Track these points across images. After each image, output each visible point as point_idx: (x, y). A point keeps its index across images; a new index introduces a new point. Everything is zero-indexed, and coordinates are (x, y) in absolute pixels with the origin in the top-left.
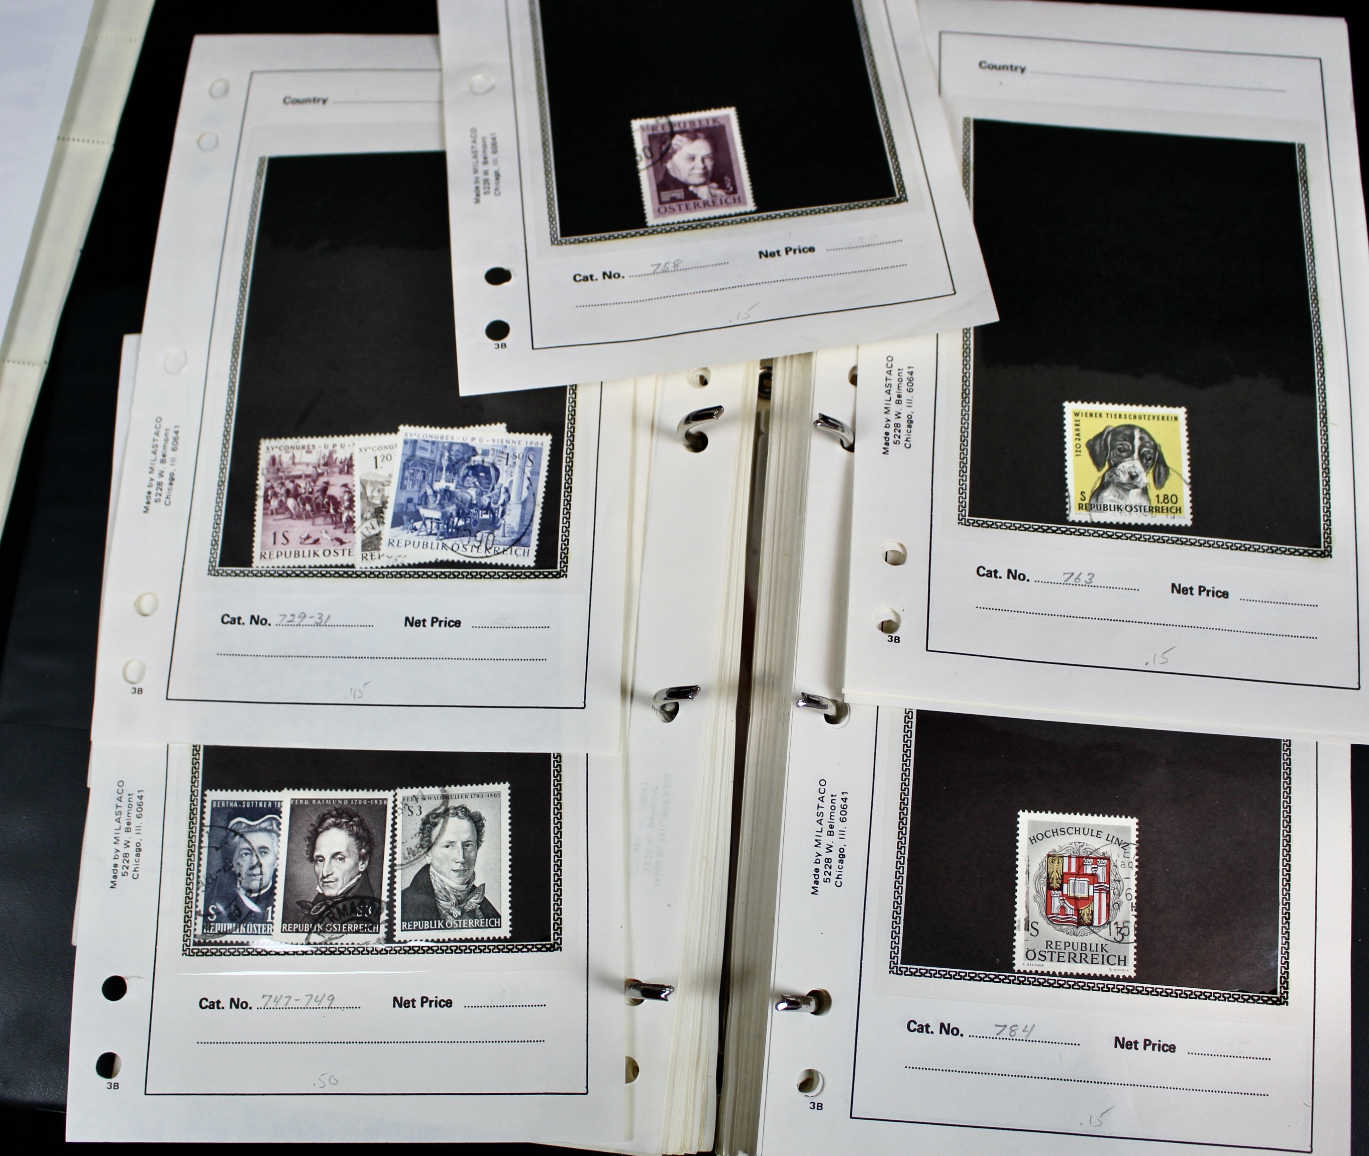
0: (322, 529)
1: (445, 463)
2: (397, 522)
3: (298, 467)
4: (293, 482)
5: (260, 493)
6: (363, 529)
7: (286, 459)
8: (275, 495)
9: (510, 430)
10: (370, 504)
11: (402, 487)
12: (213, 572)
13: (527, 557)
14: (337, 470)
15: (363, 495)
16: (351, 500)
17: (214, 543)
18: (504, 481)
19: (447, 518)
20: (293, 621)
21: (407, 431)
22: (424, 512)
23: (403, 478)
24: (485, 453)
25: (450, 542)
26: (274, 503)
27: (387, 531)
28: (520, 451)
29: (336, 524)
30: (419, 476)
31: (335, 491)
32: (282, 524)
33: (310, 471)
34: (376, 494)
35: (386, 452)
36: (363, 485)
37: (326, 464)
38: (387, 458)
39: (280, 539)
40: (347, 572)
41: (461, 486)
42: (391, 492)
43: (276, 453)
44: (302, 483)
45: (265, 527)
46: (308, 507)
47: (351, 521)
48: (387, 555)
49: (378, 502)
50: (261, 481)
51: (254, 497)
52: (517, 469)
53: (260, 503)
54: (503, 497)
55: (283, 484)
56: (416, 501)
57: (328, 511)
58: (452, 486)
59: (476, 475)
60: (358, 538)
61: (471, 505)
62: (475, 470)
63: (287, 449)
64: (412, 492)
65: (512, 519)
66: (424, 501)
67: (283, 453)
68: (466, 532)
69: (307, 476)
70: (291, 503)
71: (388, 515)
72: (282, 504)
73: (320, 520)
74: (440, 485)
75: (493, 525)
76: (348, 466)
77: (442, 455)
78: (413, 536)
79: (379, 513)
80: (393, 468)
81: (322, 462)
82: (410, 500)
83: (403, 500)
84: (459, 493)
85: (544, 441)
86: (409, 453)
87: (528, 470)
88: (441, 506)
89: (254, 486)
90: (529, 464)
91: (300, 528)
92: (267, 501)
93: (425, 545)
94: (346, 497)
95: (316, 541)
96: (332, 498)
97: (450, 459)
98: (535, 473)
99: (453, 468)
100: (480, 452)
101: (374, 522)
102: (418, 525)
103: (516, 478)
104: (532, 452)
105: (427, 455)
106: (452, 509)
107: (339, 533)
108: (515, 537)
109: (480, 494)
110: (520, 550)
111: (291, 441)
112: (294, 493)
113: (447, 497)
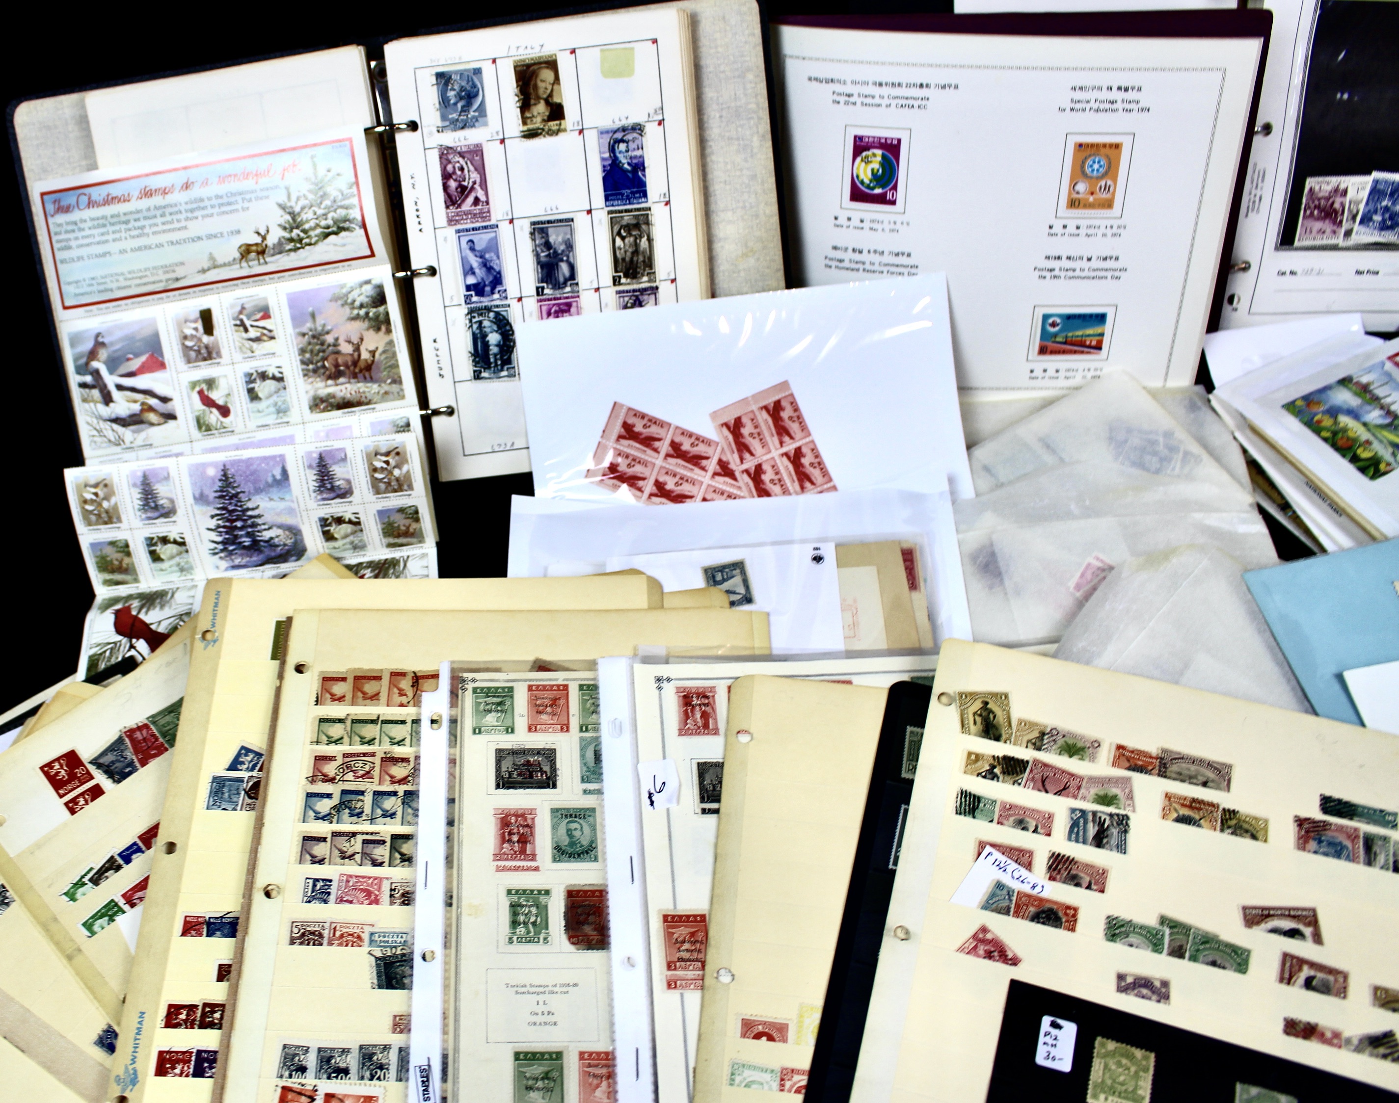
0: (1327, 226)
1: (1389, 192)
2: (1362, 222)
3: (1322, 193)
4: (1318, 201)
5: (1303, 206)
6: (1345, 226)
7: (1317, 188)
8: (1309, 208)
10: (1352, 213)
11: (1367, 203)
12: (1277, 249)
14: (1339, 195)
15: (1349, 209)
16: (1343, 211)
17: (1278, 234)
19: (1384, 221)
20: (1308, 272)
21: (1376, 175)
22: (1375, 218)
23: (1368, 200)
25: (1383, 233)
26: (1308, 212)
27: (1356, 227)
29: (1335, 223)
30: (1376, 198)
31: (1337, 206)
32: (1310, 223)
33: (1327, 195)
34: (1355, 208)
35: (1364, 185)
36: (1350, 202)
37: (1335, 191)
38: (1364, 188)
39: (1308, 232)
40: (1335, 248)
41: (1394, 203)
42: (1362, 207)
43: (1313, 185)
44: (1322, 201)
45: (1302, 226)
46: (1323, 214)
47: (1341, 222)
48: (1355, 239)
49: (1355, 211)
50: (1304, 200)
51: (1299, 210)
53: (1302, 212)
55: (1313, 202)
56: (1372, 211)
57: (1332, 217)
58: (1390, 204)
60: (1343, 231)
63: (1319, 183)
64: (1370, 207)
66: (1376, 212)
67: (1316, 185)
68: (1391, 228)
69: (1325, 198)
70: (1315, 212)
71: (1359, 218)
72: (1312, 213)
73: (1327, 221)
74: (1384, 203)
76: (1345, 192)
77: (1388, 188)
78: (1367, 230)
79: (1354, 218)
80: (1365, 194)
81: (1333, 190)
82: (1369, 211)
83: (1366, 212)
84: (1392, 208)
86: (1374, 186)
88: (1383, 214)
89: (1300, 203)
91: (1318, 225)
92: (1305, 211)
93: (1372, 235)
94: (1341, 209)
95: (1324, 233)
96: (1335, 210)
97: (1391, 190)
99: (1392, 194)
101: (1351, 222)
102: (1371, 224)
105: (1381, 187)
106: (1387, 216)
107: (1335, 228)
111: (1320, 179)
112: (1317, 207)
113: (1387, 209)
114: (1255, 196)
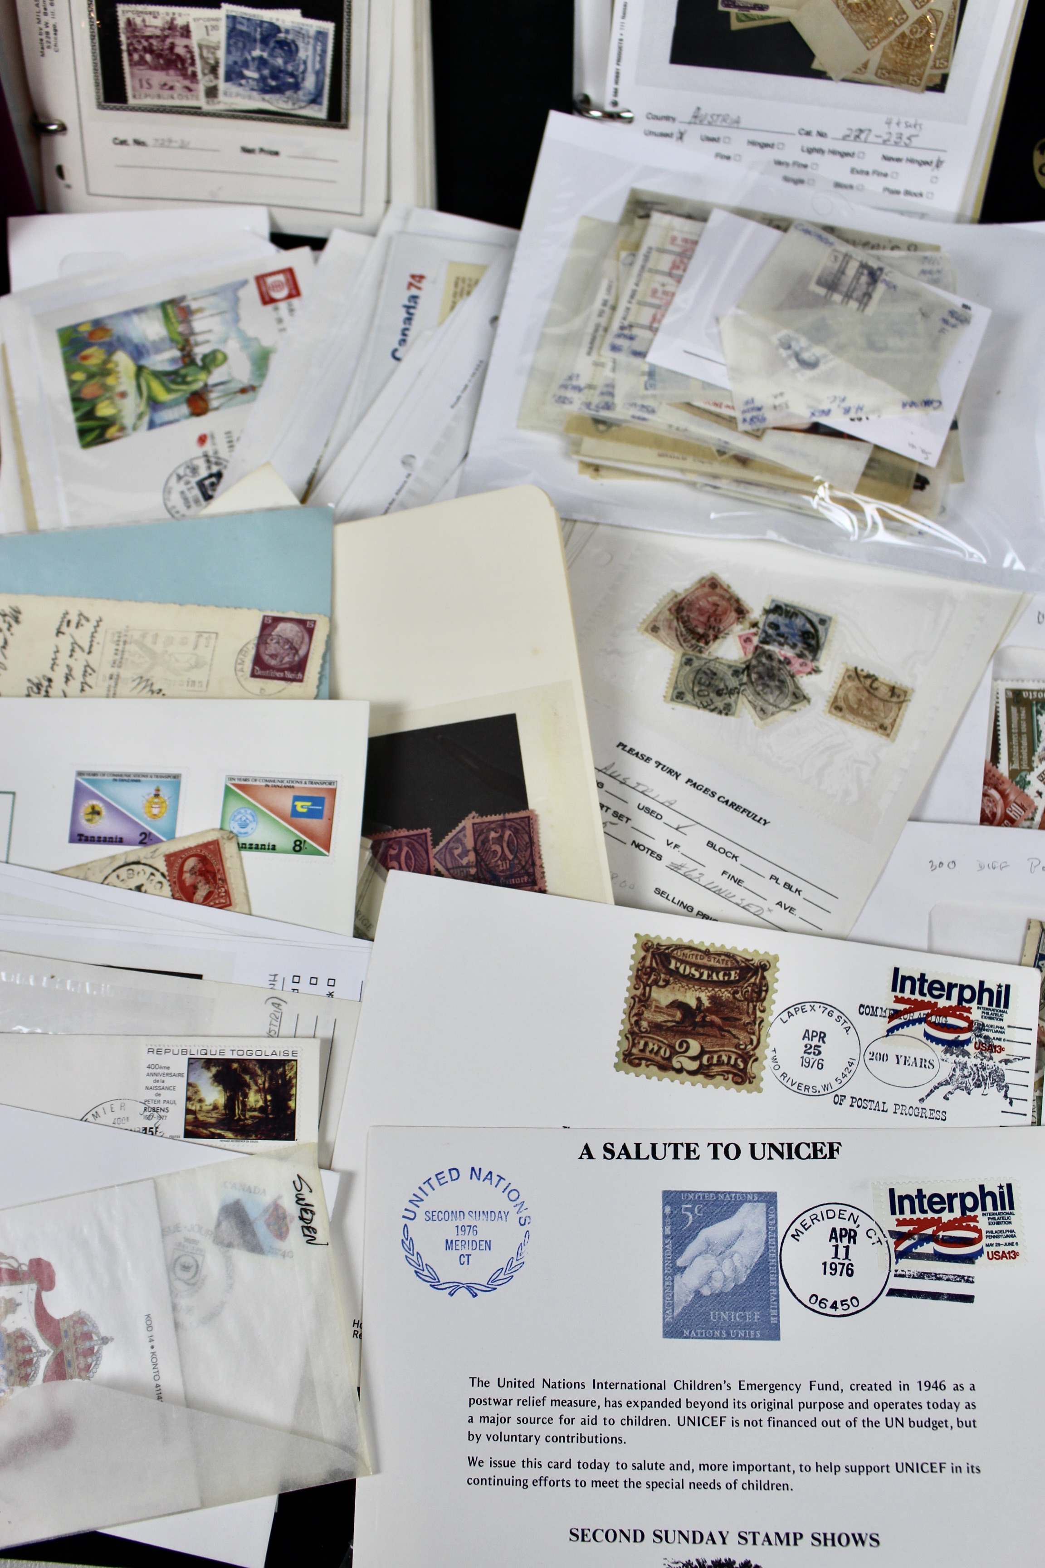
0: (174, 79)
1: (258, 37)
2: (228, 78)
3: (149, 29)
4: (147, 40)
5: (124, 47)
6: (204, 82)
7: (138, 21)
8: (136, 50)
9: (305, 15)
10: (208, 63)
11: (229, 52)
12: (101, 106)
13: (321, 112)
14: (178, 34)
15: (201, 56)
16: (192, 58)
17: (97, 85)
18: (302, 54)
19: (263, 79)
20: (164, 144)
21: (227, 8)
22: (247, 73)
23: (229, 46)
24: (287, 32)
25: (267, 97)
26: (136, 57)
27: (222, 85)
28: (312, 32)
29: (185, 76)
30: (240, 45)
31: (180, 50)
32: (145, 73)
33: (158, 32)
34: (210, 56)
35: (214, 23)
36: (200, 47)
37: (170, 28)
38: (215, 28)
39: (145, 85)
40: (196, 112)
41: (271, 55)
42: (221, 54)
43: (131, 16)
44: (154, 42)
45: (133, 75)
46: (161, 61)
47: (194, 75)
48: (225, 102)
49: (212, 61)
50: (123, 38)
51: (120, 52)
52: (310, 48)
53: (125, 56)
54: (302, 68)
55: (139, 42)
56: (240, 63)
57: (176, 66)
58: (265, 55)
59: (281, 48)
60: (201, 88)
61: (281, 71)
62: (282, 44)
63: (139, 13)
64: (236, 56)
65: (309, 83)
66: (246, 64)
67: (135, 16)
68: (278, 90)
69: (157, 37)
70: (148, 57)
71: (221, 71)
72: (142, 58)
73: (172, 72)
74: (257, 53)
75: (296, 87)
76: (186, 32)
77: (255, 30)
78: (241, 90)
79: (214, 70)
80: (220, 36)
81: (167, 26)
82: (235, 63)
83: (231, 63)
84: (271, 60)
85: (329, 27)
86: (231, 25)
87: (319, 48)
88: (259, 69)
89: (119, 43)
90: (319, 44)
91: (158, 77)
92: (130, 55)
93: (250, 98)
94: (188, 56)
95: (172, 88)
96: (178, 56)
97: (261, 34)
98: (324, 51)
99: (264, 41)
100: (283, 30)
101: (211, 77)
102: (243, 82)
103: (310, 52)
104: (321, 35)
105: (244, 28)
106: (266, 72)
107: (187, 83)
108: (311, 97)
109: (286, 63)
110: (316, 107)
111: (140, 8)
112: (149, 50)
113: (262, 62)
114: (47, 25)
